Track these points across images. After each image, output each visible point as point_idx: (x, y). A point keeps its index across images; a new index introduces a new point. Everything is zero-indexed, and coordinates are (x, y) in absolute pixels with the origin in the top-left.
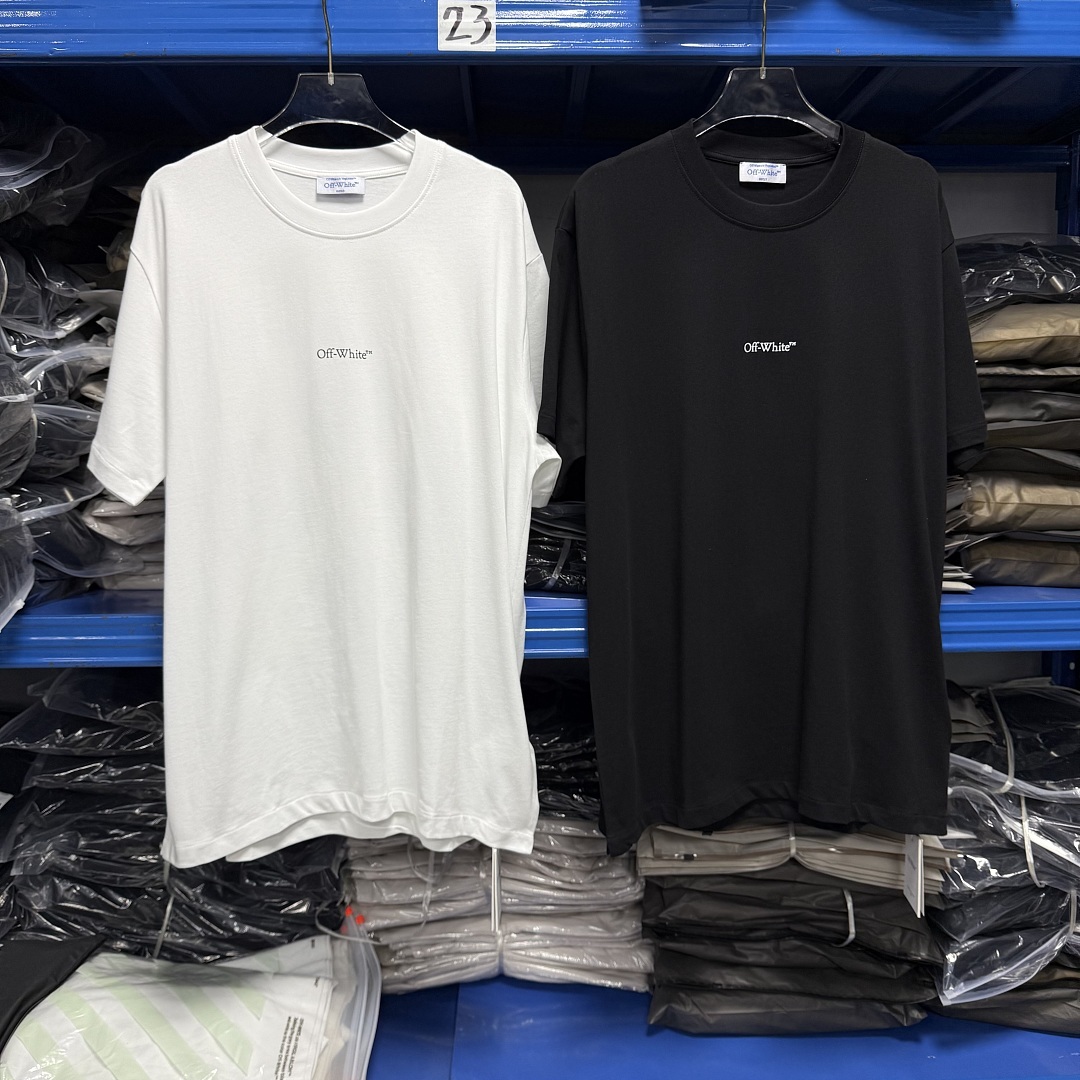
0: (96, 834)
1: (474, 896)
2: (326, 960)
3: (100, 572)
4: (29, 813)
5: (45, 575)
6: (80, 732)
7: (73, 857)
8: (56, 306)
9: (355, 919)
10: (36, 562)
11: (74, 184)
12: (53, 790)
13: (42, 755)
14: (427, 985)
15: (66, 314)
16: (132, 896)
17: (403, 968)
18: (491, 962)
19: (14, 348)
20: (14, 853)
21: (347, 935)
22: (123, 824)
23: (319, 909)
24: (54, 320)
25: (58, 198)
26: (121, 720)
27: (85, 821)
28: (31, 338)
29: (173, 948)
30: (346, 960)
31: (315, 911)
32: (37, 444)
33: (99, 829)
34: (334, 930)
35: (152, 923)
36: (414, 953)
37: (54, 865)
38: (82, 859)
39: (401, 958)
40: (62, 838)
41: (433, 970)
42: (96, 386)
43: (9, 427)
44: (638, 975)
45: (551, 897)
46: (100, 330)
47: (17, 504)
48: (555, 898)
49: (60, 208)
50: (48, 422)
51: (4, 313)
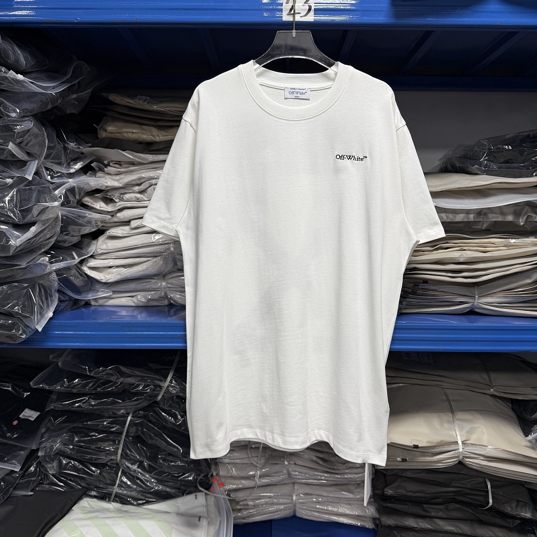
0: (83, 435)
1: (281, 474)
2: (203, 506)
3: (90, 297)
4: (48, 422)
5: (62, 298)
6: (77, 380)
7: (72, 447)
8: (71, 156)
9: (218, 484)
10: (59, 291)
11: (81, 92)
12: (61, 411)
13: (56, 392)
14: (256, 521)
15: (76, 160)
16: (101, 467)
17: (243, 511)
18: (289, 509)
19: (49, 177)
20: (40, 443)
21: (214, 493)
22: (98, 430)
23: (199, 478)
24: (69, 163)
25: (73, 99)
26: (99, 375)
27: (77, 427)
28: (58, 172)
29: (122, 496)
30: (213, 506)
31: (197, 479)
32: (61, 229)
33: (84, 432)
34: (206, 489)
35: (111, 482)
36: (249, 503)
37: (60, 451)
38: (75, 447)
39: (241, 505)
40: (65, 436)
41: (259, 513)
42: (91, 199)
43: (48, 219)
44: (368, 519)
45: (323, 476)
46: (92, 169)
47: (50, 260)
48: (325, 477)
49: (74, 104)
50: (67, 217)
51: (45, 158)
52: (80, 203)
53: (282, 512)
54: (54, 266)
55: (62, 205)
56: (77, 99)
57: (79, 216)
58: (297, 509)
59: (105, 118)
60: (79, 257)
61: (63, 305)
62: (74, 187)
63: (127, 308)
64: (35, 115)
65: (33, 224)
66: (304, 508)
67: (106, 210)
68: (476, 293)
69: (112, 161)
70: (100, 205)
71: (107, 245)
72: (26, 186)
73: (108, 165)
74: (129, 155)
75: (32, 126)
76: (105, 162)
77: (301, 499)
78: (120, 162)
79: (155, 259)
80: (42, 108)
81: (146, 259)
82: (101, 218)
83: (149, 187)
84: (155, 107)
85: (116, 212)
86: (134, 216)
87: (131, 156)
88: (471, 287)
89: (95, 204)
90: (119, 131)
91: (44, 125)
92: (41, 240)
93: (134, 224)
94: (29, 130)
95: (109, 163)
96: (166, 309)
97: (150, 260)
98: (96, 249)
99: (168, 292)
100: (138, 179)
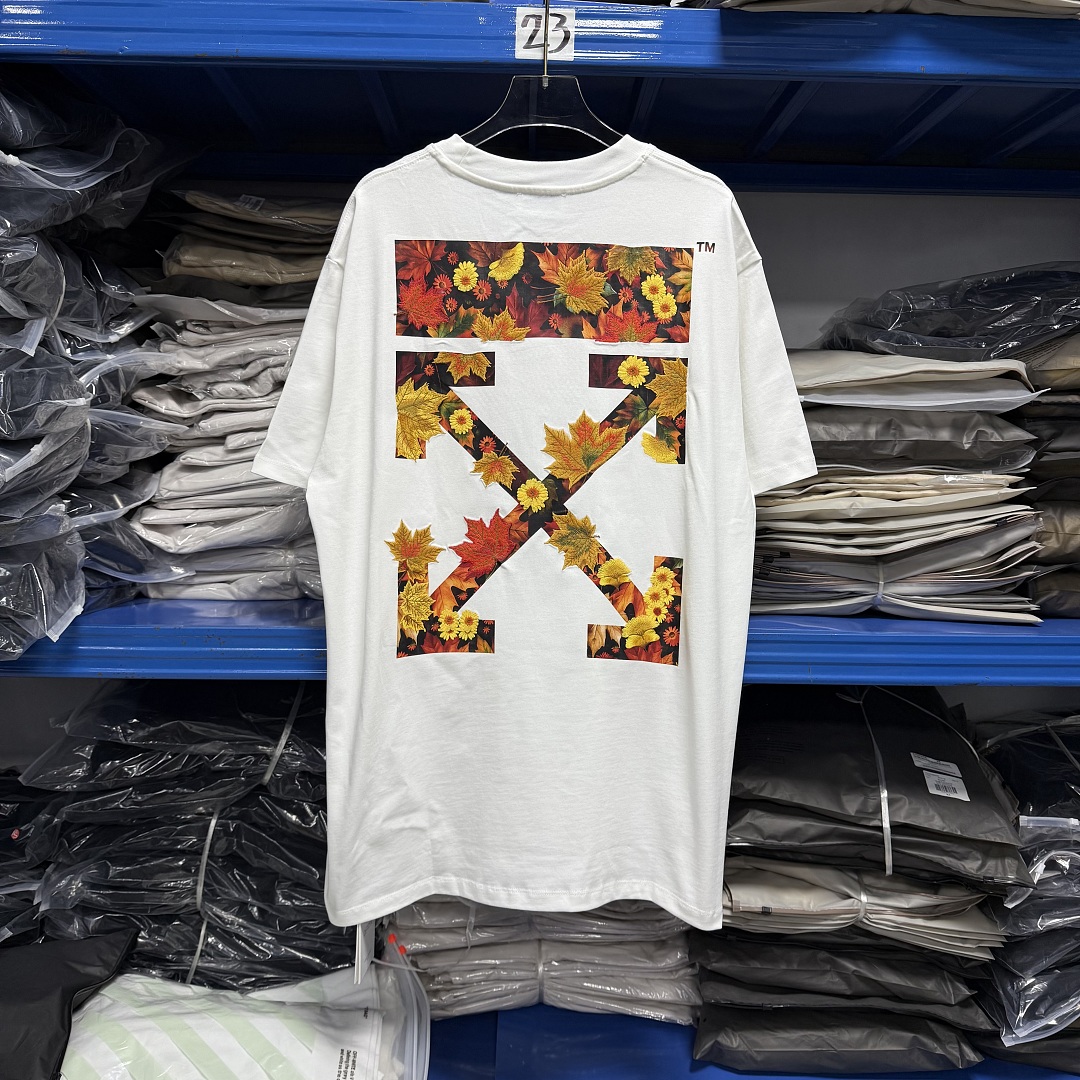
1: (516, 921)
2: (373, 989)
3: (148, 578)
5: (93, 583)
8: (111, 310)
11: (132, 188)
14: (466, 1012)
15: (121, 318)
18: (530, 991)
19: (68, 351)
21: (391, 962)
24: (108, 324)
25: (117, 200)
28: (85, 342)
30: (394, 992)
32: (90, 449)
35: (187, 949)
36: (453, 979)
39: (439, 983)
41: (472, 997)
42: (148, 392)
43: (65, 432)
44: (682, 1007)
45: (593, 925)
46: (153, 336)
47: (68, 510)
48: (599, 926)
49: (118, 210)
50: (102, 427)
51: (60, 315)
52: (129, 401)
53: (517, 995)
54: (75, 522)
55: (94, 404)
56: (123, 201)
57: (127, 426)
58: (545, 990)
59: (177, 238)
60: (125, 504)
61: (96, 597)
62: (117, 370)
63: (219, 604)
64: (42, 231)
65: (37, 440)
66: (559, 987)
67: (178, 414)
68: (881, 576)
69: (191, 321)
70: (167, 406)
71: (180, 483)
72: (23, 366)
73: (183, 328)
74: (224, 310)
75: (35, 253)
76: (177, 322)
77: (555, 971)
78: (206, 322)
79: (272, 511)
80: (55, 219)
81: (256, 510)
82: (169, 429)
83: (263, 371)
84: (275, 219)
85: (199, 418)
86: (233, 426)
87: (227, 312)
88: (872, 564)
89: (158, 403)
90: (205, 264)
91: (58, 250)
92: (52, 470)
93: (233, 441)
94: (30, 261)
95: (185, 323)
96: (296, 606)
97: (265, 512)
98: (159, 490)
99: (299, 573)
100: (240, 355)
